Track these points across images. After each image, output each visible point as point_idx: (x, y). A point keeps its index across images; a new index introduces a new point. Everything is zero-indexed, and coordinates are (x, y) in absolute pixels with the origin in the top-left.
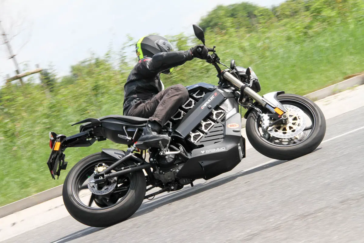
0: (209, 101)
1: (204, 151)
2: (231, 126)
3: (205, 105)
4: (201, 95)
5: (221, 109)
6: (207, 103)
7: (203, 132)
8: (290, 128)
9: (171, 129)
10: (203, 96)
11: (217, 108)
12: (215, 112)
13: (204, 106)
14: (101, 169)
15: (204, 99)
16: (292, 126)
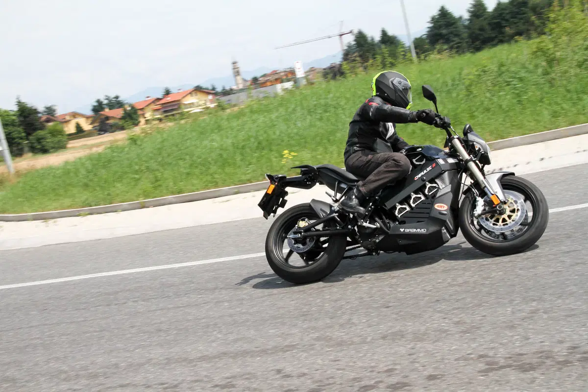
0: (425, 171)
1: (404, 229)
2: (438, 206)
3: (420, 176)
4: (421, 162)
5: (436, 183)
6: (422, 173)
7: (410, 206)
8: (504, 220)
9: (379, 196)
10: (422, 163)
11: (432, 181)
12: (429, 185)
13: (418, 176)
14: (302, 224)
15: (422, 168)
16: (507, 219)
